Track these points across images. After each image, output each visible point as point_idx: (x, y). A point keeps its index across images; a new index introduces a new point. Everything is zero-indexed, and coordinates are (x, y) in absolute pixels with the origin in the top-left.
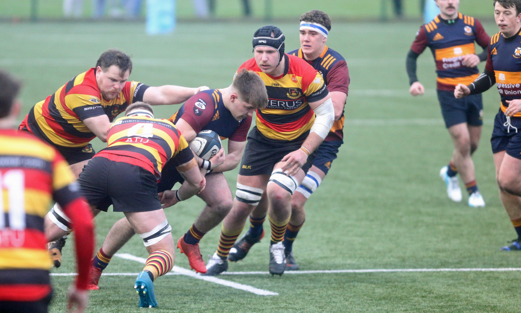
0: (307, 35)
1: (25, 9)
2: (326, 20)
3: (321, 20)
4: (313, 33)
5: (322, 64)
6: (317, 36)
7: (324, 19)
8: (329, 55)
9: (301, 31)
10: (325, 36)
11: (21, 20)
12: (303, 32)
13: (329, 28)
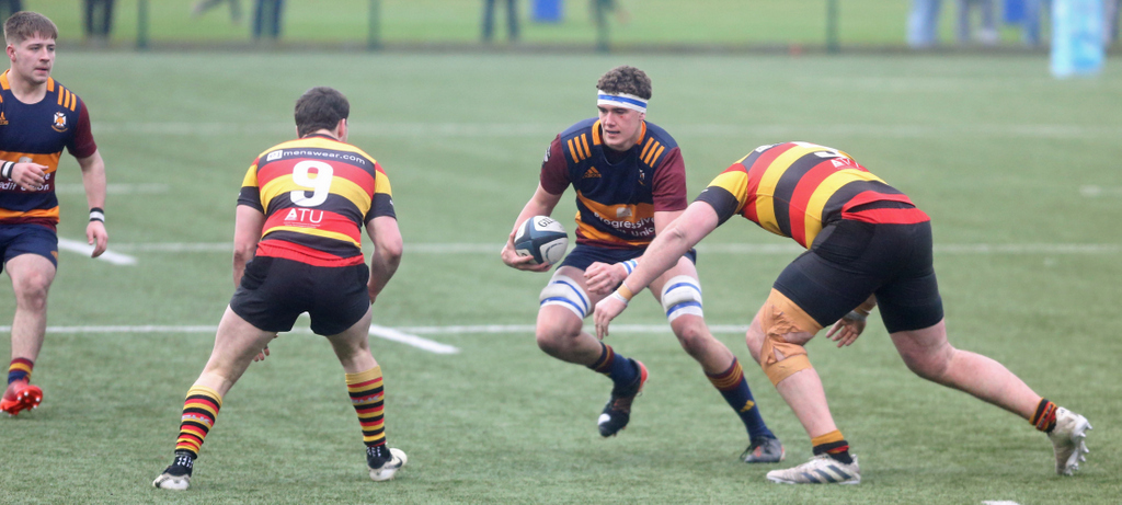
0: (609, 114)
1: (816, 32)
2: (642, 86)
3: (633, 87)
4: (618, 111)
5: (642, 157)
6: (627, 116)
7: (637, 82)
8: (651, 140)
9: (599, 107)
10: (642, 110)
11: (805, 50)
12: (604, 110)
13: (647, 96)
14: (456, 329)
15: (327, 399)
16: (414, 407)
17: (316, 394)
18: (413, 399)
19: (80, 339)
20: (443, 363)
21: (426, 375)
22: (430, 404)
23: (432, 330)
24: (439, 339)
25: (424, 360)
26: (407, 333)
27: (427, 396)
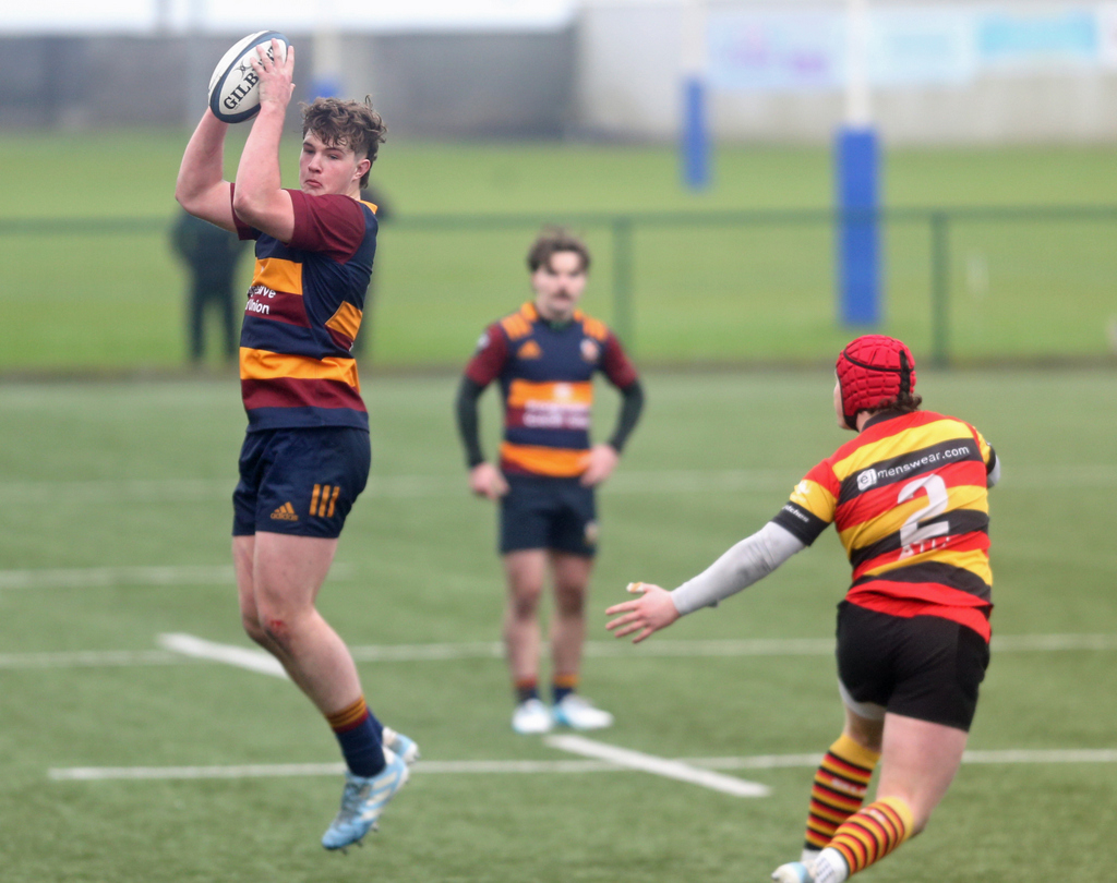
14: (764, 761)
15: (590, 864)
16: (714, 872)
17: (578, 855)
18: (712, 861)
19: (247, 785)
20: (749, 810)
21: (727, 827)
22: (736, 867)
23: (732, 762)
24: (743, 775)
25: (723, 804)
26: (697, 767)
27: (730, 857)
